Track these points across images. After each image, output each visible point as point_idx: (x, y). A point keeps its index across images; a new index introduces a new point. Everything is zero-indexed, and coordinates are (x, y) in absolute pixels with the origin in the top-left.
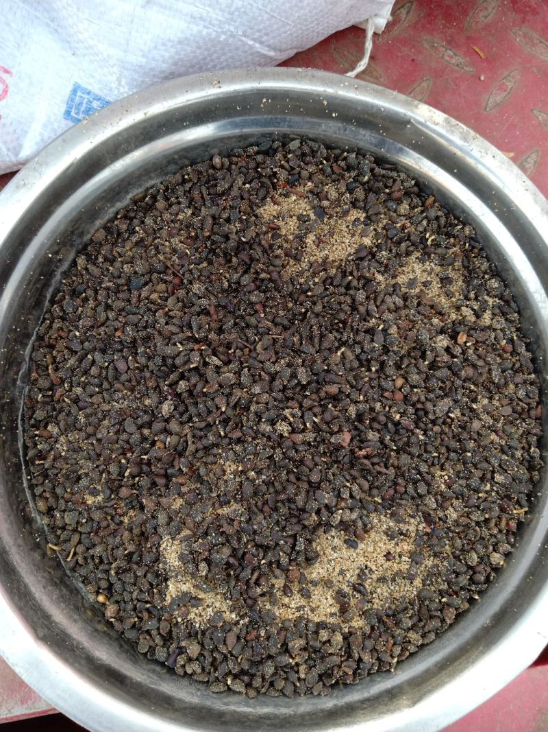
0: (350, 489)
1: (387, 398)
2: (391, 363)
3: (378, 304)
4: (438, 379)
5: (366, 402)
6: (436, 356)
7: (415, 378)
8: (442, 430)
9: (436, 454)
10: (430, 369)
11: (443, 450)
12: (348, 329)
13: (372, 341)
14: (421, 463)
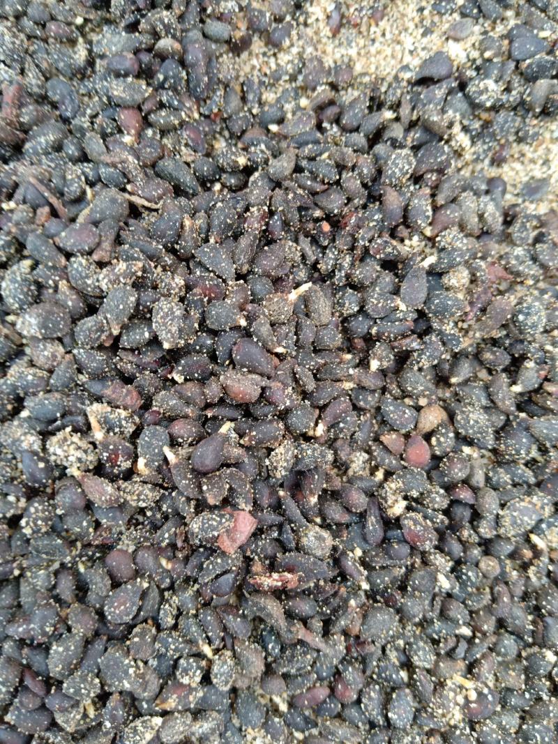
0: (210, 662)
1: (386, 448)
2: (425, 363)
3: (440, 200)
4: (535, 439)
5: (331, 443)
6: (546, 379)
7: (475, 418)
8: (503, 573)
9: (466, 631)
10: (520, 408)
11: (488, 626)
12: (342, 243)
13: (396, 292)
14: (421, 644)
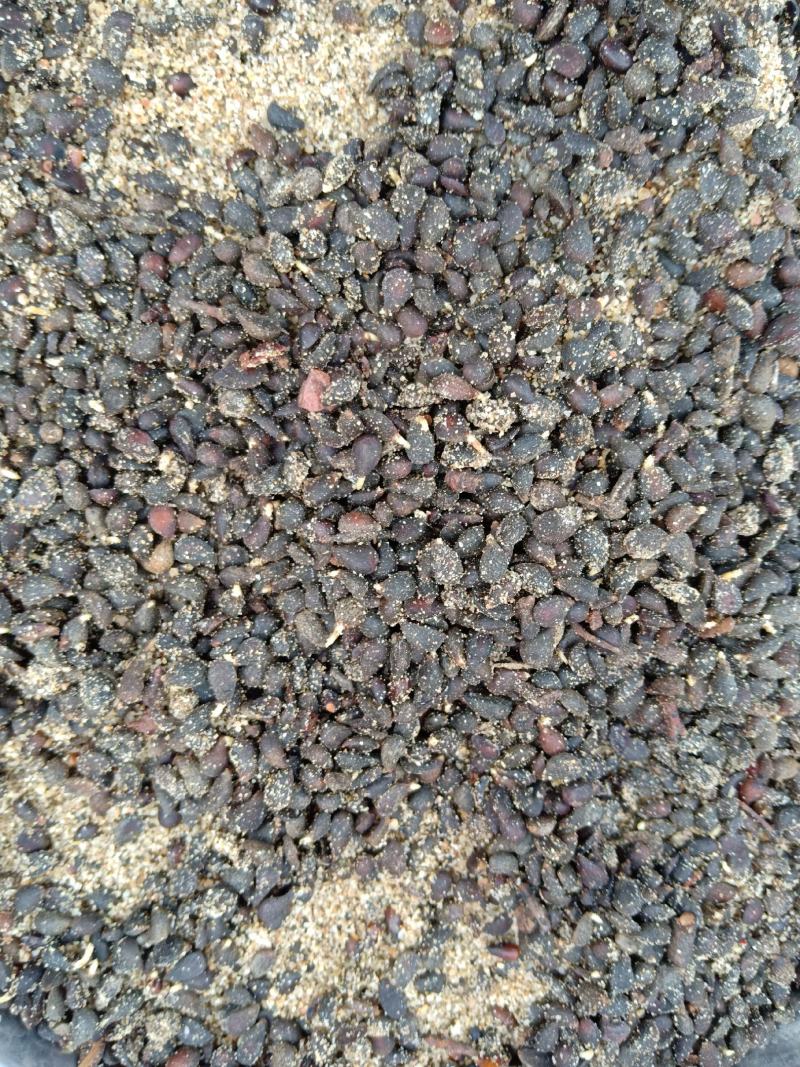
0: (297, 257)
1: (196, 513)
2: (187, 611)
3: (227, 775)
4: (50, 574)
5: (252, 501)
6: (57, 637)
7: (117, 574)
8: (35, 431)
9: (53, 362)
10: (74, 600)
11: (31, 375)
12: (309, 698)
13: (240, 670)
14: (94, 336)
